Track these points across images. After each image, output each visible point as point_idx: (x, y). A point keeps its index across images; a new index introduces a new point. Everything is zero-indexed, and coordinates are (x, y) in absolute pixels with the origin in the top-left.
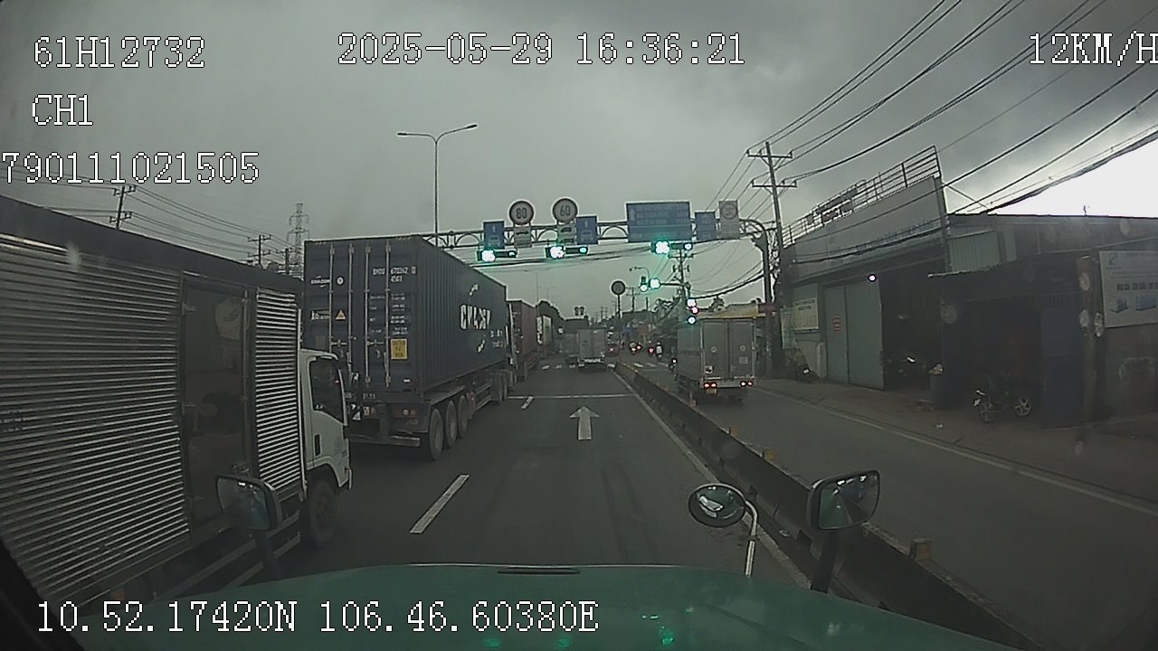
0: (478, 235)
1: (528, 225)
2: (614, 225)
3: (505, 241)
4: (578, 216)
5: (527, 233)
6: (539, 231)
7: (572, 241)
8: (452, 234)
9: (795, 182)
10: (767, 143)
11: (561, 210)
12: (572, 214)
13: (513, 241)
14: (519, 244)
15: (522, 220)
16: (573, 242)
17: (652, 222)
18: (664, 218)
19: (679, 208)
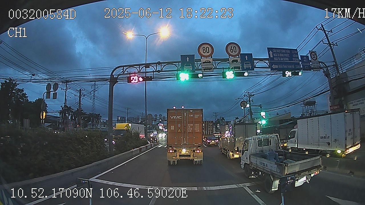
0: (177, 64)
2: (261, 60)
3: (196, 68)
4: (241, 53)
6: (217, 62)
8: (160, 63)
9: (336, 43)
10: (322, 25)
11: (231, 49)
12: (237, 52)
14: (204, 69)
15: (206, 54)
16: (240, 69)
17: (282, 59)
18: (287, 57)
19: (293, 53)
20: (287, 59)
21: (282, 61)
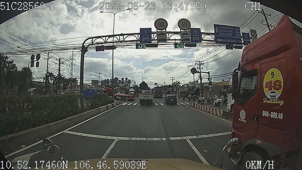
0: (137, 36)
1: (164, 30)
2: (208, 34)
3: (152, 39)
4: (191, 27)
5: (164, 34)
6: (170, 35)
7: (189, 40)
8: (122, 35)
11: (182, 24)
12: (188, 26)
13: (156, 38)
14: (159, 40)
15: (161, 28)
17: (226, 34)
18: (230, 33)
19: (236, 30)
20: (231, 35)
21: (226, 36)
